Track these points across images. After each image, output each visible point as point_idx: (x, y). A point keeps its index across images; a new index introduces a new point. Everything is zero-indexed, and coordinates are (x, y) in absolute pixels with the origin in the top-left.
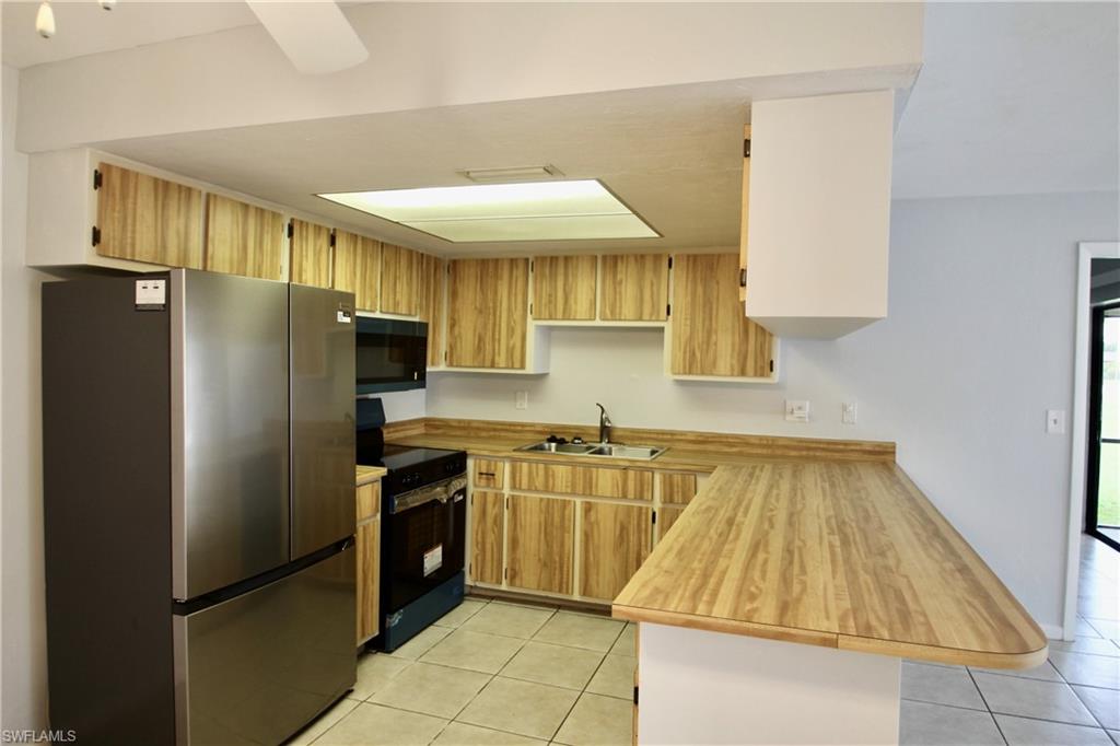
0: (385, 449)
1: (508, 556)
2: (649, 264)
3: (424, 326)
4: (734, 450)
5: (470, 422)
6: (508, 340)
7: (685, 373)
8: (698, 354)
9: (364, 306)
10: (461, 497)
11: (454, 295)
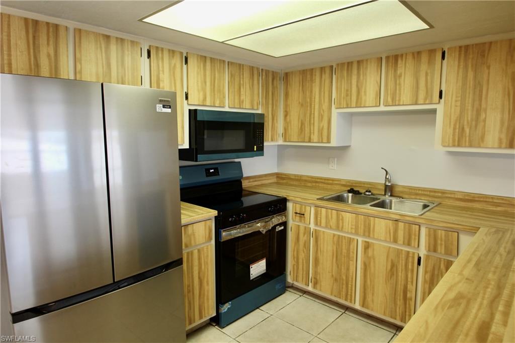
0: (244, 193)
1: (312, 269)
2: (424, 58)
3: (262, 116)
4: (499, 209)
5: (301, 176)
6: (319, 123)
7: (454, 146)
8: (467, 130)
9: (214, 102)
10: (282, 228)
11: (287, 95)
